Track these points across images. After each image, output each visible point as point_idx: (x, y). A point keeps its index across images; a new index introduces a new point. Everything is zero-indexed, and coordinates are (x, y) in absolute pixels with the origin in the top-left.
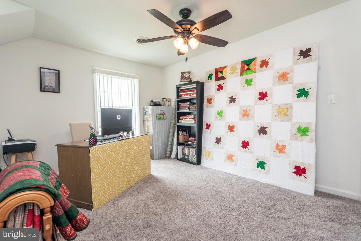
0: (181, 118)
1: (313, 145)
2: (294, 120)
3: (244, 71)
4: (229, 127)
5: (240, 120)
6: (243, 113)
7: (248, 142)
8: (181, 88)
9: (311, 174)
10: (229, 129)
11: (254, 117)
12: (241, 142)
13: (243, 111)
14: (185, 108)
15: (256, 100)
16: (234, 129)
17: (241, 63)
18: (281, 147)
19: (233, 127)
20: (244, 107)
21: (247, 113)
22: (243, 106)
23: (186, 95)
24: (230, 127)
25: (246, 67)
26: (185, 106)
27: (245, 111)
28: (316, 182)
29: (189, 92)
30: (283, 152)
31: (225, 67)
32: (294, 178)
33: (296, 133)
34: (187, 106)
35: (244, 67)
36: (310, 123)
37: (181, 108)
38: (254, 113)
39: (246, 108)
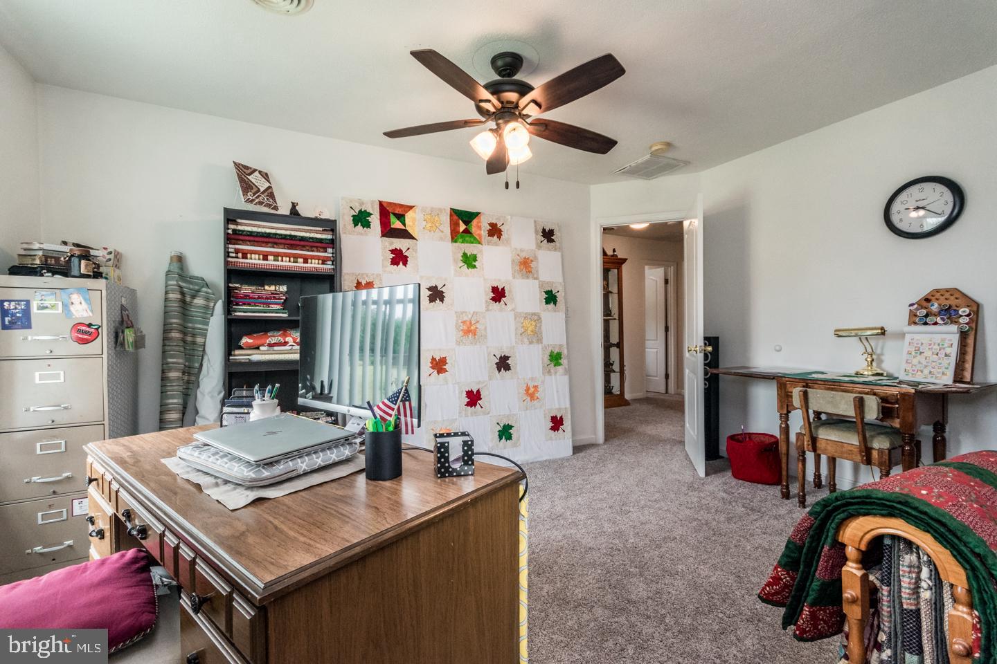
0: (245, 340)
1: (566, 378)
2: (545, 342)
3: (458, 232)
4: (432, 363)
5: (458, 343)
6: (465, 328)
7: (478, 392)
8: (237, 224)
9: (567, 424)
10: (433, 368)
11: (485, 337)
12: (464, 395)
13: (464, 322)
14: (268, 304)
15: (487, 301)
16: (445, 365)
17: (451, 213)
18: (532, 390)
19: (443, 361)
20: (464, 315)
21: (472, 328)
22: (462, 313)
23: (271, 258)
24: (434, 362)
25: (462, 227)
26: (268, 299)
27: (468, 323)
28: (573, 435)
29: (289, 249)
30: (535, 398)
31: (411, 207)
32: (551, 439)
33: (549, 362)
34: (277, 296)
35: (458, 225)
36: (561, 346)
37: (244, 304)
38: (486, 328)
39: (470, 316)
